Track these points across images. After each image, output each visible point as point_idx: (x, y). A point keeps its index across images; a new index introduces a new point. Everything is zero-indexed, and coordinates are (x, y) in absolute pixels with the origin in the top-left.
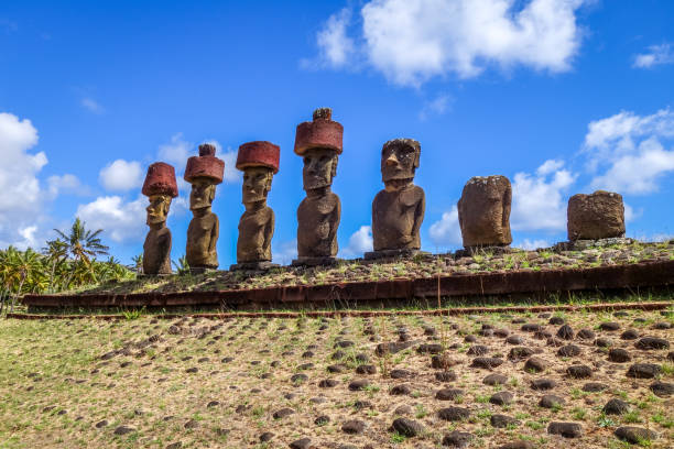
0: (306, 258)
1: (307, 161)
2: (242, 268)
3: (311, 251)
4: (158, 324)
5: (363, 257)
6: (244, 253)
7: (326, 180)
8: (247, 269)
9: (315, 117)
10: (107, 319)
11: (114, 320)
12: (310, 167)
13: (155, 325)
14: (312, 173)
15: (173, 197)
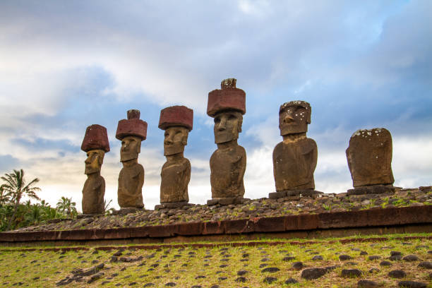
0: (219, 199)
1: (217, 121)
2: (166, 207)
3: (223, 192)
4: (99, 255)
5: (268, 197)
6: (167, 196)
7: (233, 134)
8: (170, 208)
9: (223, 85)
10: (56, 250)
11: (61, 251)
12: (220, 125)
13: (97, 255)
14: (221, 130)
15: (106, 151)
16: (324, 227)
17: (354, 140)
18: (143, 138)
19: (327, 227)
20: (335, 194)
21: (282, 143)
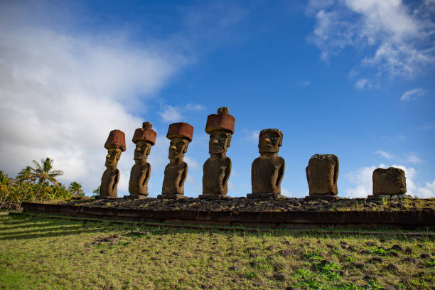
2: (166, 197)
3: (212, 190)
7: (223, 148)
14: (215, 144)
15: (123, 151)
16: (288, 221)
17: (312, 161)
18: (153, 144)
19: (291, 221)
20: (296, 199)
21: (259, 158)
